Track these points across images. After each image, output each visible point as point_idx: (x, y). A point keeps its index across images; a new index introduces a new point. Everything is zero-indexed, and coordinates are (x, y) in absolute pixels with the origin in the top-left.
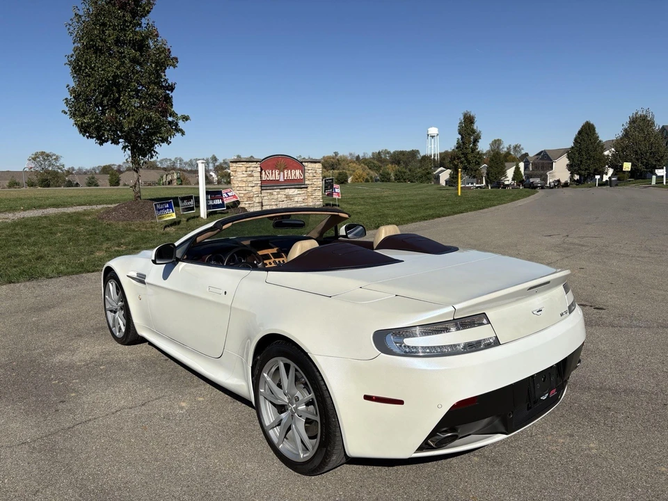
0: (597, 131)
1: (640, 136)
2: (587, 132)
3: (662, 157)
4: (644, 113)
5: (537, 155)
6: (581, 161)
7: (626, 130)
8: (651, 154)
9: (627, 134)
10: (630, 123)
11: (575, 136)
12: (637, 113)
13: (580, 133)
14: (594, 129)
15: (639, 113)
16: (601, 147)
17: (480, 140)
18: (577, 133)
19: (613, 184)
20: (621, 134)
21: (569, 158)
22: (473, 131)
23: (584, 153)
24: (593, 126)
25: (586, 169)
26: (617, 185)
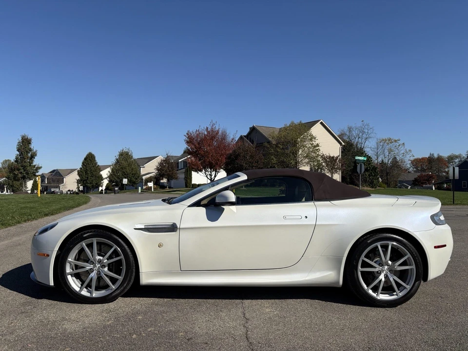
0: (96, 159)
1: (125, 164)
2: (90, 159)
3: (138, 177)
4: (127, 150)
5: (50, 172)
6: (87, 178)
7: (117, 160)
8: (132, 174)
9: (118, 161)
10: (119, 156)
11: (82, 161)
12: (123, 150)
13: (85, 159)
14: (94, 157)
15: (125, 150)
16: (100, 169)
17: (36, 157)
18: (83, 159)
19: (116, 192)
20: (114, 162)
21: (79, 174)
22: (30, 150)
23: (89, 172)
24: (93, 155)
25: (91, 183)
26: (118, 193)
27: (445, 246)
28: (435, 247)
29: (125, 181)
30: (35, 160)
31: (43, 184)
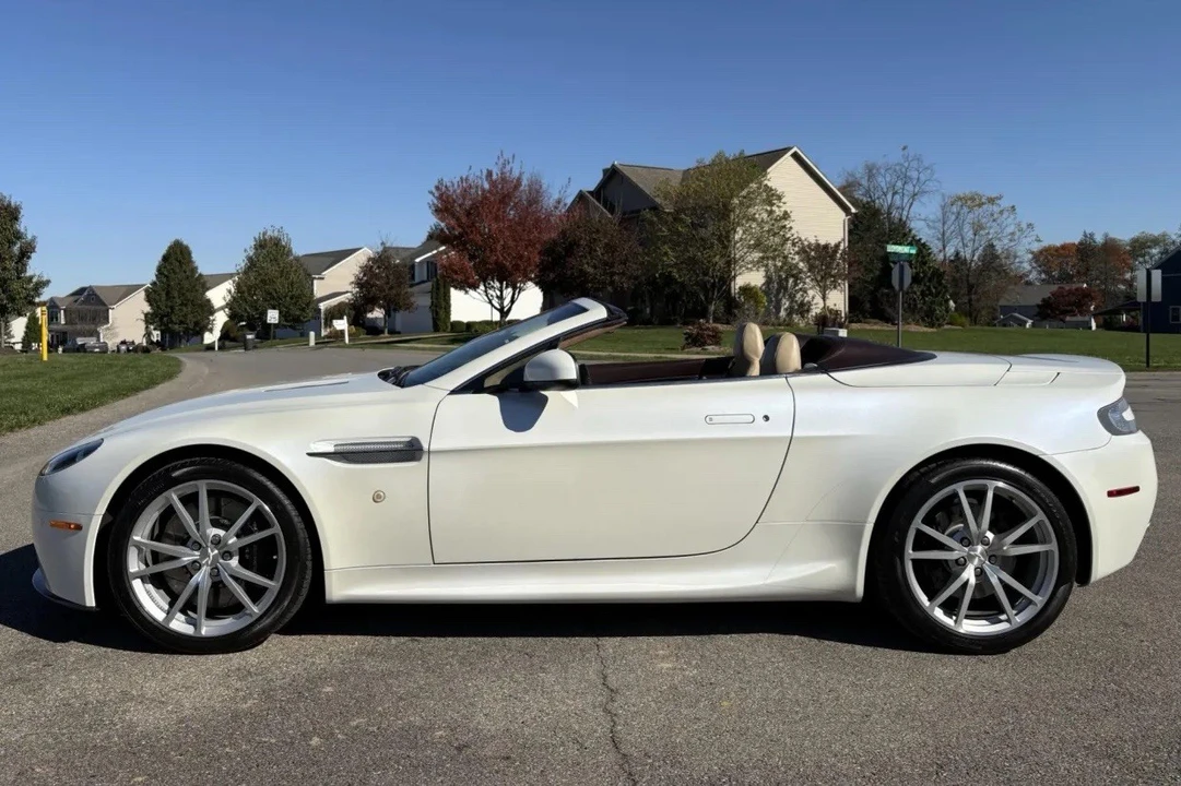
0: (195, 257)
1: (273, 270)
2: (177, 259)
3: (308, 305)
4: (276, 234)
5: (73, 294)
6: (172, 308)
7: (250, 259)
8: (291, 298)
9: (252, 263)
10: (256, 248)
11: (157, 264)
12: (264, 234)
13: (165, 258)
14: (189, 253)
15: (269, 233)
16: (204, 284)
17: (33, 255)
18: (160, 258)
19: (250, 345)
20: (243, 265)
21: (149, 299)
22: (18, 236)
23: (176, 294)
24: (187, 248)
25: (181, 322)
26: (255, 347)
27: (1136, 489)
28: (1111, 494)
29: (273, 316)
30: (31, 262)
31: (54, 327)
